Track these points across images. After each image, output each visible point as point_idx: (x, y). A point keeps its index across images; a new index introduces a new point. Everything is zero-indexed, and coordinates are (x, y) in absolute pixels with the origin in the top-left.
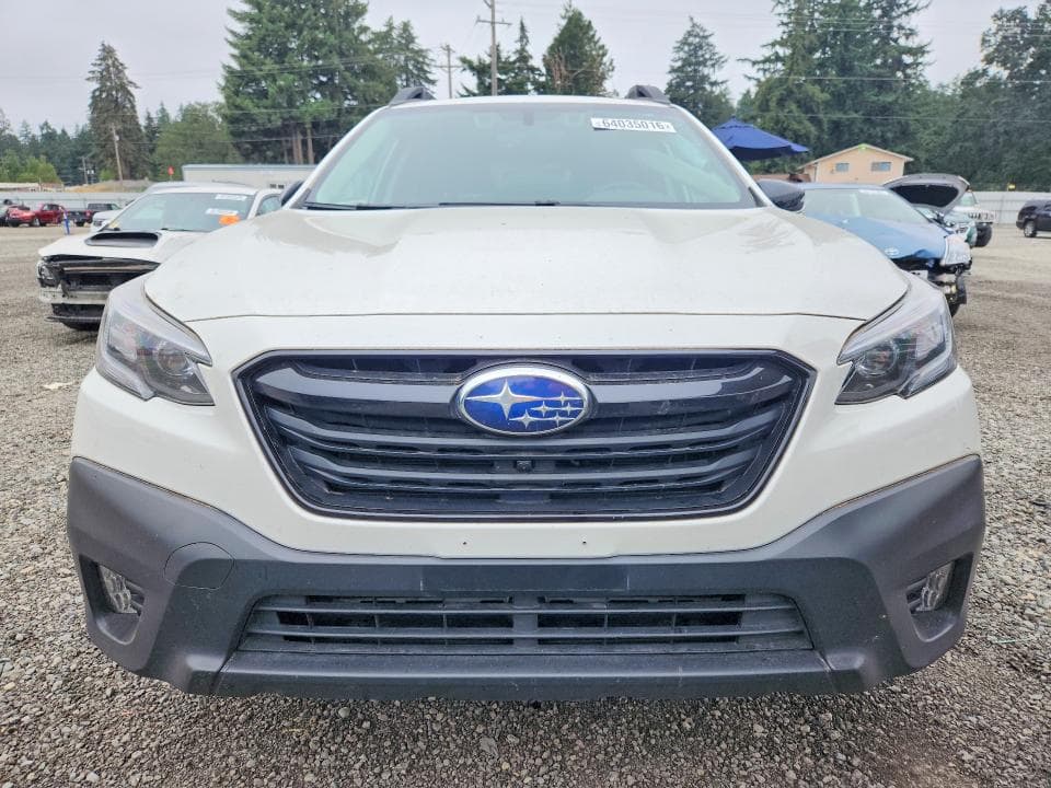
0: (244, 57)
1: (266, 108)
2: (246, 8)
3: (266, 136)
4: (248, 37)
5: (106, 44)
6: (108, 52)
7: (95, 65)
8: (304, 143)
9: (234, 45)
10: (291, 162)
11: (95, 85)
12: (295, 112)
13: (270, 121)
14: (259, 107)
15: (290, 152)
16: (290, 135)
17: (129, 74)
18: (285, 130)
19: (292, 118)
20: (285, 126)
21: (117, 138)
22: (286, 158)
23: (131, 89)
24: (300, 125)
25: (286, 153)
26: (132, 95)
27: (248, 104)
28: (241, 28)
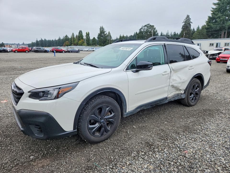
0: (213, 14)
1: (216, 25)
2: (217, 2)
3: (216, 32)
4: (216, 9)
5: (188, 15)
6: (188, 16)
7: (184, 20)
8: (225, 33)
9: (212, 11)
10: (220, 38)
11: (184, 24)
12: (224, 25)
13: (216, 28)
14: (214, 25)
15: (221, 35)
16: (222, 31)
17: (191, 21)
18: (221, 30)
19: (222, 27)
20: (220, 29)
21: (185, 34)
22: (219, 37)
23: (191, 24)
24: (224, 28)
25: (219, 35)
26: (191, 25)
27: (212, 25)
28: (215, 7)
